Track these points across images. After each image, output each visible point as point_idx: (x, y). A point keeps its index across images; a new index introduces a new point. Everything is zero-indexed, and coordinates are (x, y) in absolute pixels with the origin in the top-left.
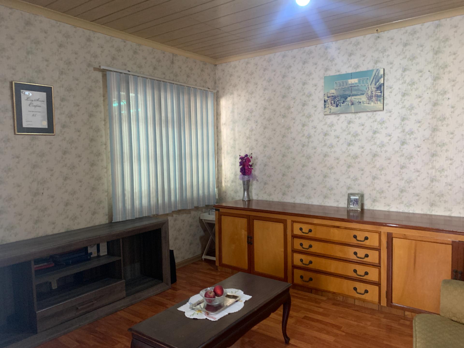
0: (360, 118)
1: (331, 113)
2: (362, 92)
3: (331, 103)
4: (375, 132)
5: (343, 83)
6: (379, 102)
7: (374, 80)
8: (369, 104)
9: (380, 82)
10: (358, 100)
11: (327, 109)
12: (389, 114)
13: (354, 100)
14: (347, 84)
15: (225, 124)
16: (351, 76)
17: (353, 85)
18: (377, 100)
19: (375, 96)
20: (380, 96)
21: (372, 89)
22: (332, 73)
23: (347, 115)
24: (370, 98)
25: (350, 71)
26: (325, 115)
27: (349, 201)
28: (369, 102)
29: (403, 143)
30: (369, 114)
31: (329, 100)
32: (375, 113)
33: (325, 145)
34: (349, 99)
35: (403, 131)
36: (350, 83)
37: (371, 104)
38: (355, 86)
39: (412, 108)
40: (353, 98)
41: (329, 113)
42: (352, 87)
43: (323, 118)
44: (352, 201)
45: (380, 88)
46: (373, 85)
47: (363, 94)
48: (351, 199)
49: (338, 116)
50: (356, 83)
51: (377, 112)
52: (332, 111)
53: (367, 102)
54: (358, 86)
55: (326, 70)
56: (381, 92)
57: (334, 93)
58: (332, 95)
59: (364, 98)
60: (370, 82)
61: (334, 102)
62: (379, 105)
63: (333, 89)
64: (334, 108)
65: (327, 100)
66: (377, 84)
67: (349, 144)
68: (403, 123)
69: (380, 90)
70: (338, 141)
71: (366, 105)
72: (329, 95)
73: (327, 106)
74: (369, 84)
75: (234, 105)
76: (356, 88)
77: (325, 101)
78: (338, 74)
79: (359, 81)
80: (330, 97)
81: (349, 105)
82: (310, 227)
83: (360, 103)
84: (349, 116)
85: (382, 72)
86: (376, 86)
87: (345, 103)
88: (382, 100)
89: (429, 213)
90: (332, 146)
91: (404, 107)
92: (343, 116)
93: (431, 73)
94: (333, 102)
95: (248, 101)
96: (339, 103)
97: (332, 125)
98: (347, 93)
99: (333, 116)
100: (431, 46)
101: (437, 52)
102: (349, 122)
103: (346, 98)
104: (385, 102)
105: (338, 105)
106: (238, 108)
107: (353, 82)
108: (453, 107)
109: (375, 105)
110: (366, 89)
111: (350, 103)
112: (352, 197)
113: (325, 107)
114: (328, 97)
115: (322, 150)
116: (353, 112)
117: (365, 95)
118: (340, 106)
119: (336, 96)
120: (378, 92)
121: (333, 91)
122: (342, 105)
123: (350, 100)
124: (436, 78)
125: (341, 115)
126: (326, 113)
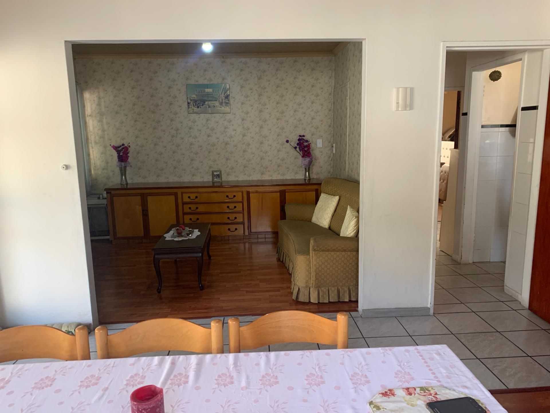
0: (215, 117)
1: (193, 113)
2: (215, 99)
3: (193, 105)
4: (226, 128)
5: (202, 91)
6: (227, 107)
7: (223, 91)
8: (221, 108)
9: (227, 94)
10: (213, 105)
11: (190, 109)
12: (234, 116)
13: (210, 104)
14: (204, 92)
15: (90, 116)
16: (207, 86)
17: (208, 93)
18: (226, 106)
19: (224, 103)
20: (228, 103)
21: (222, 98)
22: (192, 82)
23: (205, 115)
24: (221, 104)
25: (206, 82)
26: (189, 113)
27: (213, 176)
28: (221, 106)
29: (244, 135)
30: (221, 115)
31: (191, 103)
32: (225, 114)
33: (191, 136)
34: (206, 103)
35: (244, 128)
36: (206, 91)
37: (222, 108)
38: (210, 94)
39: (247, 113)
40: (209, 102)
41: (192, 113)
42: (208, 95)
43: (188, 116)
44: (215, 176)
45: (227, 97)
46: (223, 95)
47: (216, 100)
48: (214, 174)
49: (199, 115)
50: (211, 92)
51: (226, 114)
52: (195, 111)
53: (220, 106)
54: (212, 94)
55: (187, 79)
56: (228, 101)
57: (195, 98)
58: (194, 99)
59: (217, 104)
60: (221, 92)
61: (196, 104)
62: (227, 109)
63: (194, 94)
64: (196, 108)
65: (190, 102)
66: (226, 94)
67: (209, 136)
68: (243, 122)
69: (228, 99)
70: (200, 134)
71: (218, 108)
72: (191, 99)
73: (190, 107)
74: (220, 93)
75: (99, 98)
76: (211, 95)
77: (188, 103)
78: (197, 83)
79: (213, 91)
80: (192, 100)
81: (207, 107)
82: (196, 195)
83: (215, 106)
84: (207, 116)
85: (228, 87)
86: (224, 96)
87: (204, 106)
88: (229, 106)
89: (260, 179)
90: (196, 137)
91: (242, 112)
92: (202, 115)
93: (257, 91)
94: (194, 104)
95: (115, 96)
96: (199, 105)
97: (194, 122)
98: (205, 98)
99: (195, 115)
100: (257, 74)
101: (260, 78)
102: (208, 120)
103: (205, 102)
104: (231, 107)
105: (199, 106)
106: (105, 102)
107: (208, 91)
108: (270, 114)
109: (225, 109)
110: (218, 97)
111: (207, 106)
112: (215, 173)
113: (189, 108)
114: (191, 100)
115: (188, 140)
116: (210, 112)
117: (218, 101)
118: (201, 108)
119: (197, 100)
120: (226, 100)
121: (194, 96)
122: (202, 107)
123: (208, 104)
124: (260, 95)
125: (201, 115)
126: (189, 112)
